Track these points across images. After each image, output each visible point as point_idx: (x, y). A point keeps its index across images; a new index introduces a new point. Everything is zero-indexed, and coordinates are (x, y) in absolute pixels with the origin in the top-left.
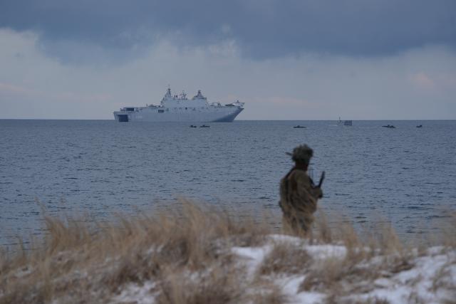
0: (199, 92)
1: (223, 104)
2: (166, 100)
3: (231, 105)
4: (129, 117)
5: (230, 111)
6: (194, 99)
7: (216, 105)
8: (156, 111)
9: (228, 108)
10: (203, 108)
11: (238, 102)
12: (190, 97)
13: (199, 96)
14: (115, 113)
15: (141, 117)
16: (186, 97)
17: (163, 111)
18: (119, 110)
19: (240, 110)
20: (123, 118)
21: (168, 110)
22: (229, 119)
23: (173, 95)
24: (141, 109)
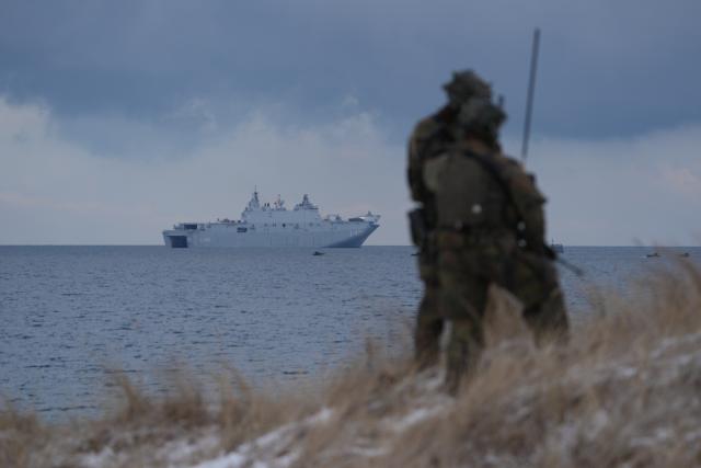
0: (305, 198)
1: (345, 218)
2: (252, 210)
3: (357, 220)
4: (189, 240)
5: (357, 230)
6: (296, 210)
7: (333, 219)
8: (234, 229)
9: (353, 225)
10: (311, 224)
11: (369, 214)
12: (290, 206)
13: (306, 204)
14: (164, 233)
15: (207, 240)
16: (284, 206)
17: (245, 230)
18: (171, 229)
19: (373, 227)
20: (178, 241)
21: (253, 228)
22: (354, 243)
23: (261, 204)
24: (210, 226)
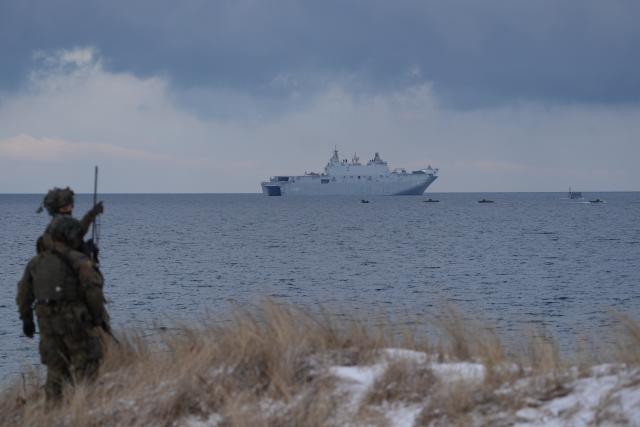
0: (377, 155)
1: (409, 171)
2: (332, 165)
3: (420, 173)
4: (282, 189)
5: (420, 180)
6: (369, 164)
7: (400, 172)
8: (319, 180)
9: (416, 177)
10: (381, 176)
11: (429, 168)
12: (364, 161)
13: (377, 160)
14: (263, 184)
15: (297, 189)
16: (359, 162)
17: (328, 181)
18: (268, 180)
19: (432, 178)
20: (274, 191)
21: (334, 179)
22: (417, 191)
23: (341, 159)
24: (299, 178)
